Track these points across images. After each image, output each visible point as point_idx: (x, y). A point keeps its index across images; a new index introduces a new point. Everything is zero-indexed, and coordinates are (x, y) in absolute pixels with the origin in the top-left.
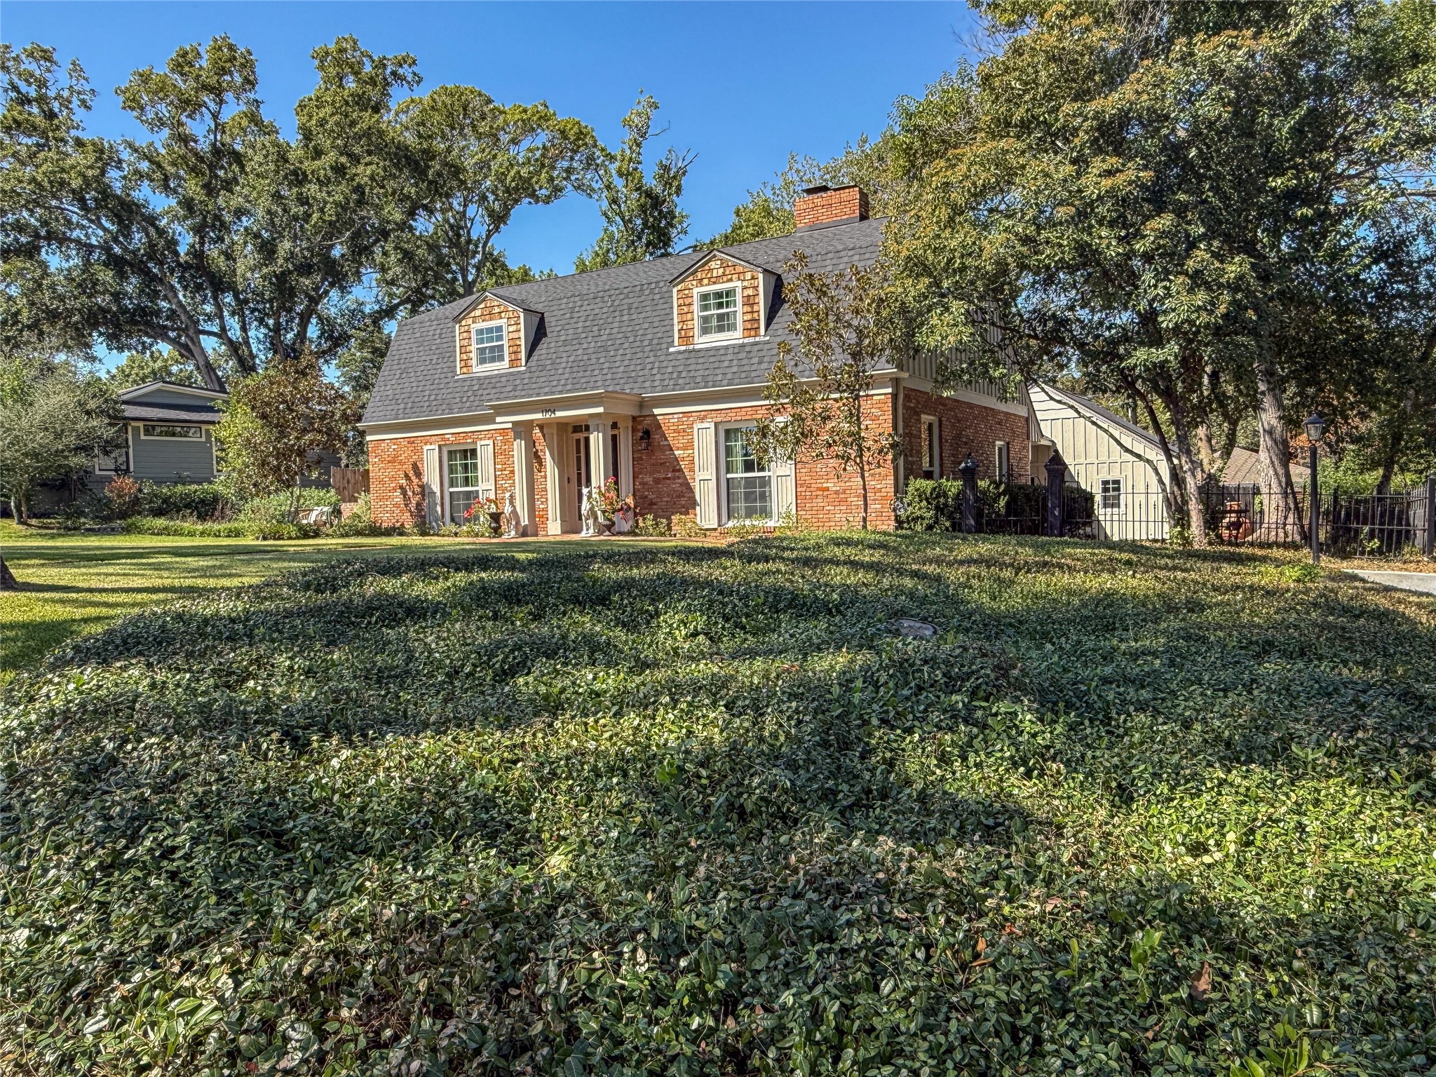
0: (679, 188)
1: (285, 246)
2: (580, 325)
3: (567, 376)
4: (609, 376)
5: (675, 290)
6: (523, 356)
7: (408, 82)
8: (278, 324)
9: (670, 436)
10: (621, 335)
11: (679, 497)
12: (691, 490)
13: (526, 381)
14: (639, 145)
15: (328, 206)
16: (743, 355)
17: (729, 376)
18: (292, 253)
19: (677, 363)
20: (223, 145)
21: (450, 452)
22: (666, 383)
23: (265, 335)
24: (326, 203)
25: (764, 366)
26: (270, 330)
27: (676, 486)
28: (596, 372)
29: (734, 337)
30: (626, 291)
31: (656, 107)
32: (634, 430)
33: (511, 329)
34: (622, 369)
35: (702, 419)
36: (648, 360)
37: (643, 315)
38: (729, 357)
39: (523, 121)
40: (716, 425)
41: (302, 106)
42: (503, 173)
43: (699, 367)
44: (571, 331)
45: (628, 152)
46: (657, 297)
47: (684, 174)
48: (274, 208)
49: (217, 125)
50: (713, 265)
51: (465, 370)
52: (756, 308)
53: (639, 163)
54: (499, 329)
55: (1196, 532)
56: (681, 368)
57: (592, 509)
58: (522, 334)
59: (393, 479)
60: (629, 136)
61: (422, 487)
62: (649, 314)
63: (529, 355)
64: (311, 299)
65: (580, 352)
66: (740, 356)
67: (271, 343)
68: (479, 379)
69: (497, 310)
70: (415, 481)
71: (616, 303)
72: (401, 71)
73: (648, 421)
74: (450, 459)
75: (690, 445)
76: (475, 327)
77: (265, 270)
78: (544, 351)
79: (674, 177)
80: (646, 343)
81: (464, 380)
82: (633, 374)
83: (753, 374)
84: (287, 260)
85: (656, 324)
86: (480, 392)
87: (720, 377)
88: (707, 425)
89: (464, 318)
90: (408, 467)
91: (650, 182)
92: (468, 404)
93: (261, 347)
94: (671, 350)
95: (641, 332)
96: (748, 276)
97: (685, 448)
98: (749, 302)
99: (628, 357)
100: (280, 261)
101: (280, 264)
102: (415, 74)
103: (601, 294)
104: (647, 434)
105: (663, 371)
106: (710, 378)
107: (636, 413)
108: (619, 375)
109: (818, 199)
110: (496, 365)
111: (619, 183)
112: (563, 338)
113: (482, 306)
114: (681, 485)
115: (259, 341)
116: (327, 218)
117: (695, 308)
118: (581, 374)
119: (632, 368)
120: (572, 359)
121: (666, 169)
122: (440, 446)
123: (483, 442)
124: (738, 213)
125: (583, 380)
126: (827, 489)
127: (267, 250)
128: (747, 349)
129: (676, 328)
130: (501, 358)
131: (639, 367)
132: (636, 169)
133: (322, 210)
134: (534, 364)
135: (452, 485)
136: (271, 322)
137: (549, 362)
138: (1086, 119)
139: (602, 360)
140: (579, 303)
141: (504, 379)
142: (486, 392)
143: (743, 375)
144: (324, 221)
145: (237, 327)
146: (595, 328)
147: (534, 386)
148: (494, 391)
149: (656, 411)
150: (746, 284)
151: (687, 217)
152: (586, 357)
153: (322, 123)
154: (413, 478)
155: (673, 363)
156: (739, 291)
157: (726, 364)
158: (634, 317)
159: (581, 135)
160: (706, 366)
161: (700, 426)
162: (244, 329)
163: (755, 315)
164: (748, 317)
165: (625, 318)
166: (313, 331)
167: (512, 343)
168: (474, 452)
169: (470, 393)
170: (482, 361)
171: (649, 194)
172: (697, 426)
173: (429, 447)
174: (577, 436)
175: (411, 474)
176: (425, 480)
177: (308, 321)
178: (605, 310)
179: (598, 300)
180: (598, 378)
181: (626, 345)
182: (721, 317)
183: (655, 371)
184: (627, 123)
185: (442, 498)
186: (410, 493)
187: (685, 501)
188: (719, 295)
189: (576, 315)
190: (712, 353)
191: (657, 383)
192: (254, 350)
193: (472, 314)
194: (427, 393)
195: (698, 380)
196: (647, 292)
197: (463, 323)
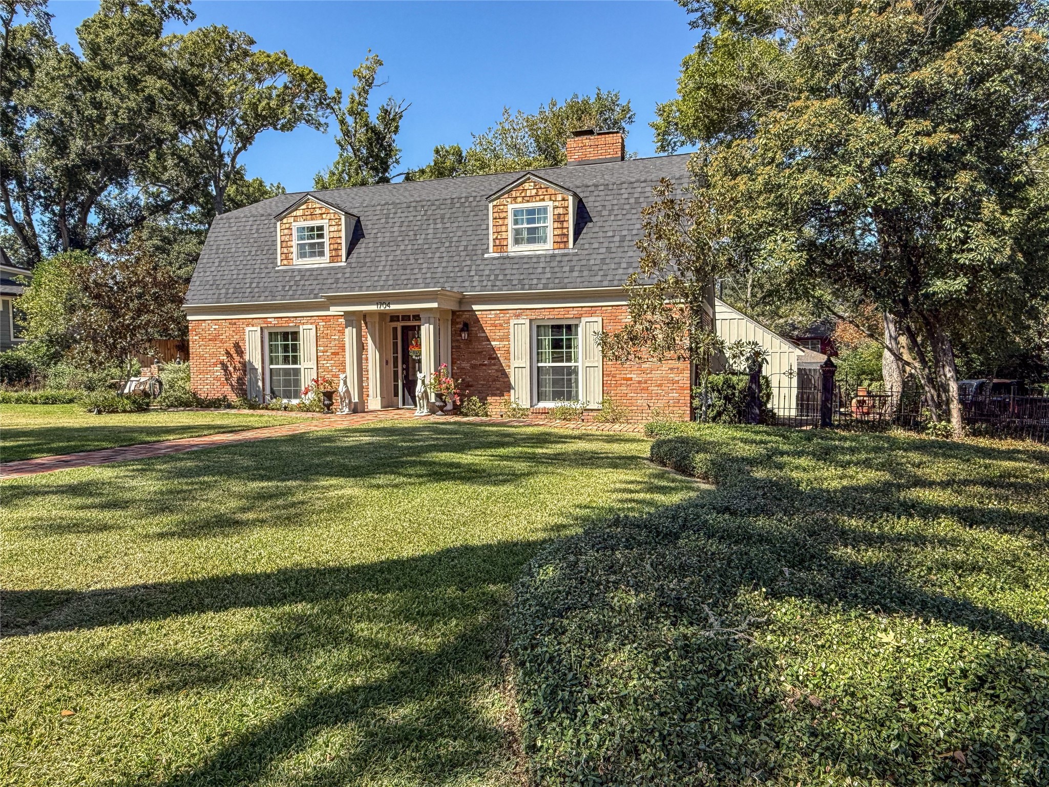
0: (397, 127)
1: (77, 144)
2: (396, 229)
3: (387, 273)
4: (429, 275)
5: (491, 205)
6: (343, 253)
7: (184, 18)
8: (63, 210)
9: (487, 329)
10: (436, 241)
11: (494, 380)
12: (506, 375)
13: (347, 275)
14: (367, 92)
15: (121, 111)
16: (555, 264)
17: (544, 281)
18: (84, 150)
19: (493, 268)
20: (14, 50)
21: (270, 334)
22: (485, 283)
23: (51, 219)
24: (119, 107)
25: (576, 274)
26: (55, 214)
27: (492, 371)
28: (416, 271)
29: (545, 248)
30: (437, 203)
31: (381, 64)
32: (453, 323)
33: (332, 229)
34: (440, 270)
35: (518, 316)
36: (464, 264)
37: (456, 224)
38: (542, 265)
39: (269, 63)
40: (531, 321)
41: (86, 26)
42: (255, 104)
43: (515, 272)
44: (388, 234)
45: (357, 97)
46: (468, 210)
47: (401, 117)
48: (69, 108)
49: (8, 31)
50: (526, 186)
51: (285, 262)
52: (565, 225)
53: (366, 106)
54: (321, 228)
55: (957, 426)
56: (497, 272)
57: (425, 392)
58: (343, 234)
59: (213, 355)
60: (358, 84)
61: (244, 364)
62: (460, 224)
63: (349, 253)
64: (92, 191)
65: (398, 252)
66: (552, 264)
67: (55, 227)
68: (300, 271)
69: (318, 211)
70: (237, 358)
71: (429, 213)
72: (177, 7)
73: (466, 315)
74: (270, 340)
75: (506, 338)
76: (296, 225)
77: (57, 163)
78: (362, 250)
79: (394, 120)
80: (461, 248)
81: (285, 271)
82: (452, 275)
83: (566, 281)
84: (78, 155)
85: (469, 233)
86: (302, 283)
87: (535, 282)
88: (523, 321)
89: (285, 217)
90: (230, 345)
91: (374, 121)
92: (291, 293)
93: (46, 229)
94: (486, 256)
95: (455, 239)
96: (559, 197)
97: (501, 340)
98: (560, 219)
99: (445, 259)
100: (72, 156)
101: (72, 158)
102: (189, 11)
103: (413, 204)
104: (466, 327)
105: (480, 273)
106: (526, 282)
107: (455, 307)
108: (439, 275)
109: (585, 140)
110: (317, 259)
111: (350, 120)
112: (380, 240)
113: (304, 207)
114: (497, 371)
115: (44, 224)
116: (120, 121)
117: (510, 221)
118: (401, 272)
119: (450, 269)
120: (391, 258)
121: (386, 112)
122: (261, 328)
123: (305, 327)
124: (437, 152)
125: (403, 277)
126: (631, 379)
127: (60, 145)
128: (558, 259)
129: (491, 237)
130: (322, 254)
131: (457, 269)
132: (363, 110)
133: (115, 114)
134: (353, 260)
135: (271, 363)
136: (57, 209)
137: (368, 260)
138: (903, 87)
139: (420, 261)
140: (393, 211)
141: (324, 272)
142: (307, 283)
143: (557, 281)
144: (117, 124)
145: (21, 210)
146: (411, 233)
147: (356, 280)
148: (315, 282)
149: (475, 307)
150: (557, 204)
151: (400, 151)
152: (404, 258)
153: (110, 40)
154: (235, 355)
155: (489, 267)
156: (550, 210)
157: (540, 270)
158: (448, 225)
159: (316, 79)
160: (521, 271)
161: (516, 321)
162: (28, 213)
163: (565, 231)
164: (558, 232)
165: (439, 226)
166: (93, 218)
167: (333, 241)
168: (295, 335)
169: (292, 283)
170: (302, 255)
171: (373, 130)
172: (512, 322)
173: (251, 328)
174: (394, 324)
175: (233, 351)
176: (247, 358)
177: (88, 211)
178: (419, 218)
179: (411, 209)
180: (419, 276)
181: (443, 249)
182: (531, 231)
183: (473, 273)
184: (357, 74)
185: (263, 374)
186: (231, 369)
187: (501, 385)
188: (531, 212)
189: (391, 221)
190: (525, 260)
191: (475, 284)
192: (37, 231)
193: (294, 214)
194: (248, 281)
195: (515, 282)
196: (458, 205)
197: (285, 221)
